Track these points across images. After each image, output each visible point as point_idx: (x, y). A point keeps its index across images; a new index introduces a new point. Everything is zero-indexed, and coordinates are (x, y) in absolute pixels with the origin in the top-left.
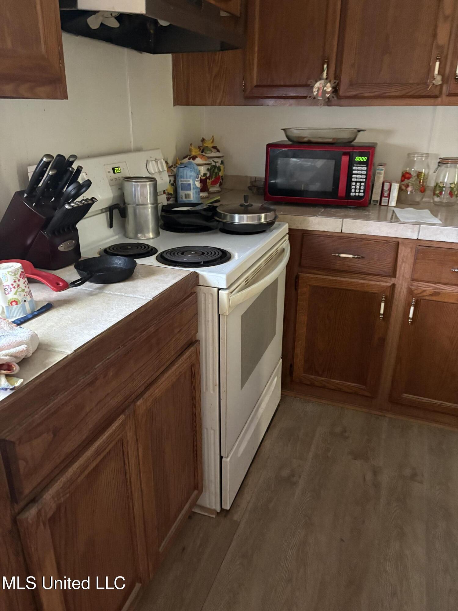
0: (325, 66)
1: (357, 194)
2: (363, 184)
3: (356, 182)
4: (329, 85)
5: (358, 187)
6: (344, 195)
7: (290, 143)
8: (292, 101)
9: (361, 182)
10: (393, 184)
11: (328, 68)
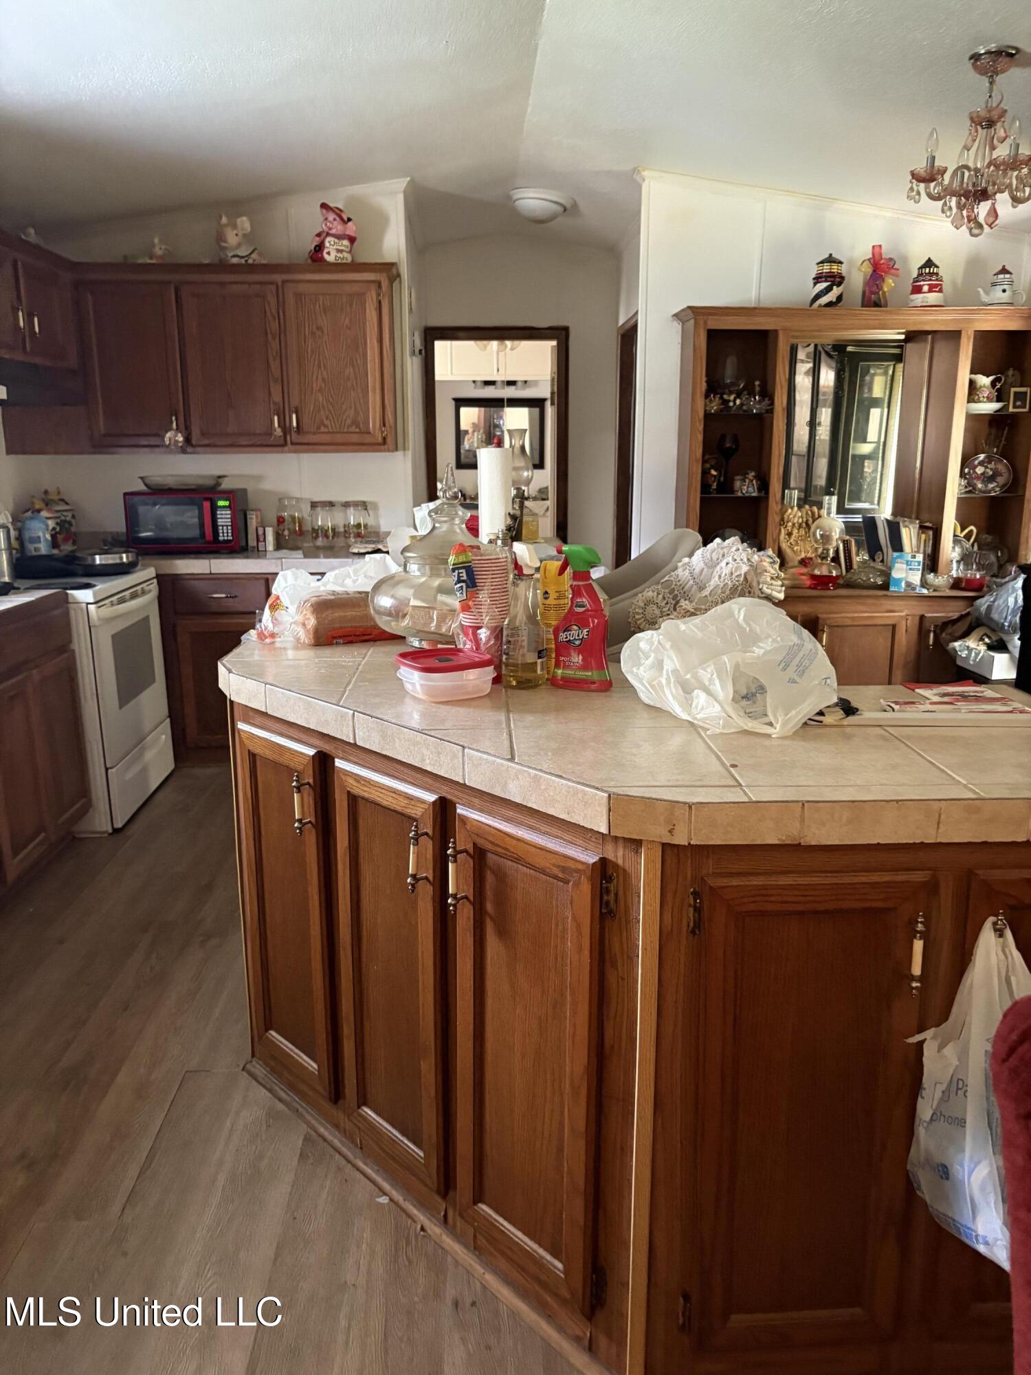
0: (174, 418)
1: (226, 538)
2: (229, 528)
3: (223, 526)
4: (179, 435)
5: (225, 531)
6: (212, 539)
7: (149, 491)
8: (145, 449)
9: (227, 526)
10: (266, 529)
11: (176, 419)
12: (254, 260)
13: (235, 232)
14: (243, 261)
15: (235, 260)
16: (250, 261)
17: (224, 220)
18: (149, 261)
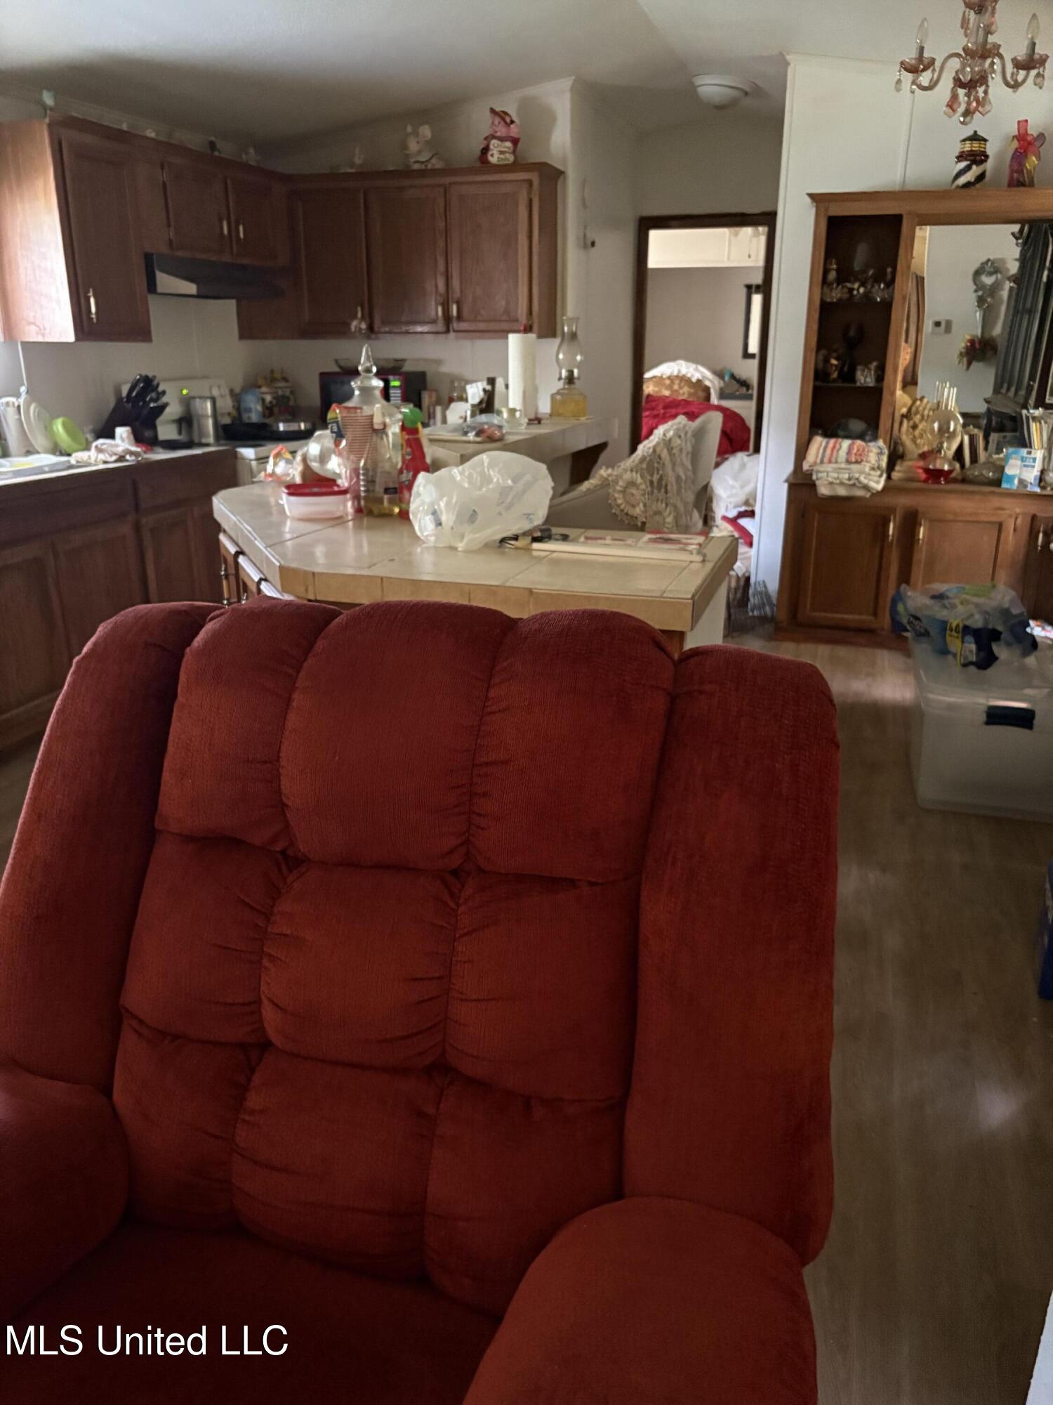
0: (359, 308)
4: (363, 323)
11: (362, 310)
12: (433, 165)
13: (417, 140)
14: (423, 167)
15: (416, 167)
16: (429, 167)
17: (409, 129)
18: (350, 171)
